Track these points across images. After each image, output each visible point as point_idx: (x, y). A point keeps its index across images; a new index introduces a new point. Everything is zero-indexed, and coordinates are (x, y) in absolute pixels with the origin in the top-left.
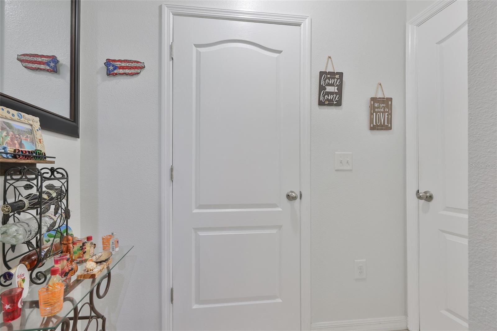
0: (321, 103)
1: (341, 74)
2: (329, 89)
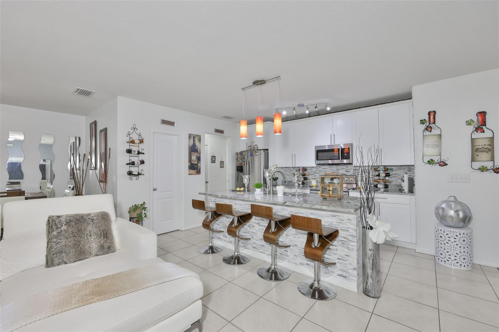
0: (212, 162)
1: (215, 156)
2: (213, 159)
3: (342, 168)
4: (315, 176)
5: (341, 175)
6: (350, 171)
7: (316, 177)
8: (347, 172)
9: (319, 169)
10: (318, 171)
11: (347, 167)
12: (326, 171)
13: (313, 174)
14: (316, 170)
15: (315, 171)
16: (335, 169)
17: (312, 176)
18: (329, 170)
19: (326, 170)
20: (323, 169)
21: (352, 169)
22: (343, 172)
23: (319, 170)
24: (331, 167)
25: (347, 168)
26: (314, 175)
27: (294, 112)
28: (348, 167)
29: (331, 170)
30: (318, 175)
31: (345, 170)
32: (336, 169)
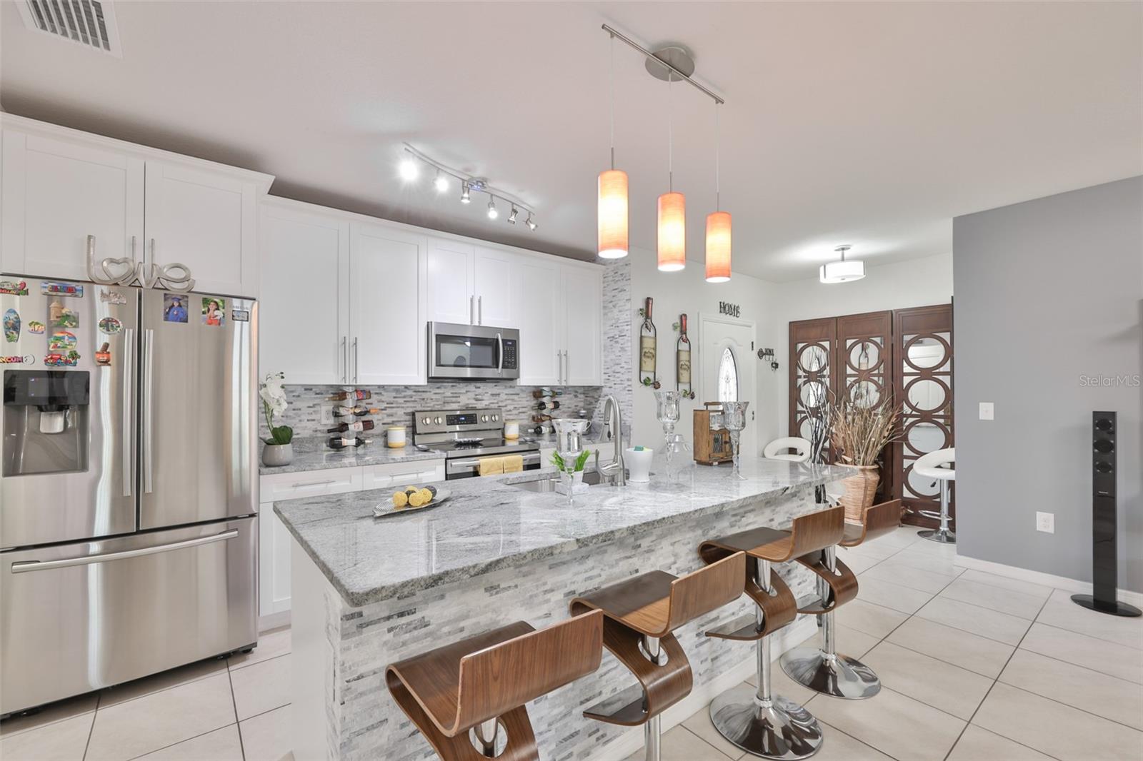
3: (467, 392)
4: (391, 415)
5: (464, 408)
6: (484, 398)
7: (395, 419)
8: (477, 400)
9: (403, 394)
10: (401, 400)
11: (476, 388)
12: (424, 399)
13: (385, 409)
14: (395, 397)
15: (392, 400)
16: (449, 394)
17: (379, 417)
18: (434, 397)
19: (424, 396)
20: (415, 392)
21: (487, 393)
22: (467, 402)
23: (404, 397)
24: (438, 388)
25: (479, 391)
26: (389, 411)
27: (462, 198)
28: (479, 388)
29: (437, 396)
30: (401, 412)
31: (474, 397)
32: (452, 393)
